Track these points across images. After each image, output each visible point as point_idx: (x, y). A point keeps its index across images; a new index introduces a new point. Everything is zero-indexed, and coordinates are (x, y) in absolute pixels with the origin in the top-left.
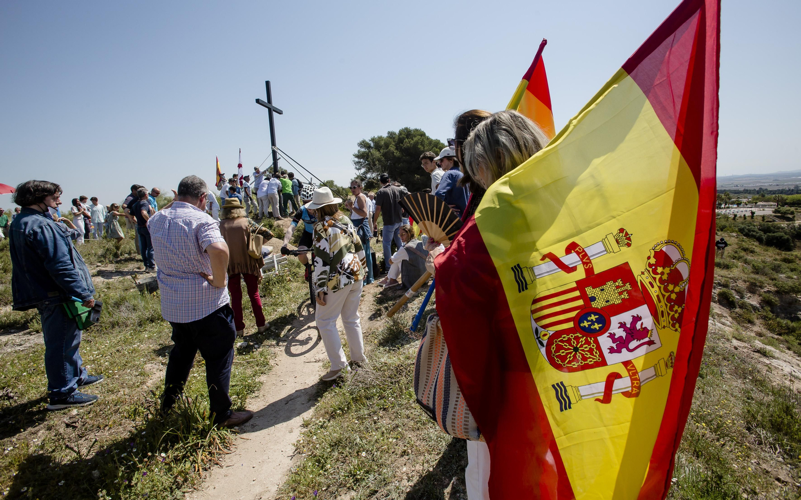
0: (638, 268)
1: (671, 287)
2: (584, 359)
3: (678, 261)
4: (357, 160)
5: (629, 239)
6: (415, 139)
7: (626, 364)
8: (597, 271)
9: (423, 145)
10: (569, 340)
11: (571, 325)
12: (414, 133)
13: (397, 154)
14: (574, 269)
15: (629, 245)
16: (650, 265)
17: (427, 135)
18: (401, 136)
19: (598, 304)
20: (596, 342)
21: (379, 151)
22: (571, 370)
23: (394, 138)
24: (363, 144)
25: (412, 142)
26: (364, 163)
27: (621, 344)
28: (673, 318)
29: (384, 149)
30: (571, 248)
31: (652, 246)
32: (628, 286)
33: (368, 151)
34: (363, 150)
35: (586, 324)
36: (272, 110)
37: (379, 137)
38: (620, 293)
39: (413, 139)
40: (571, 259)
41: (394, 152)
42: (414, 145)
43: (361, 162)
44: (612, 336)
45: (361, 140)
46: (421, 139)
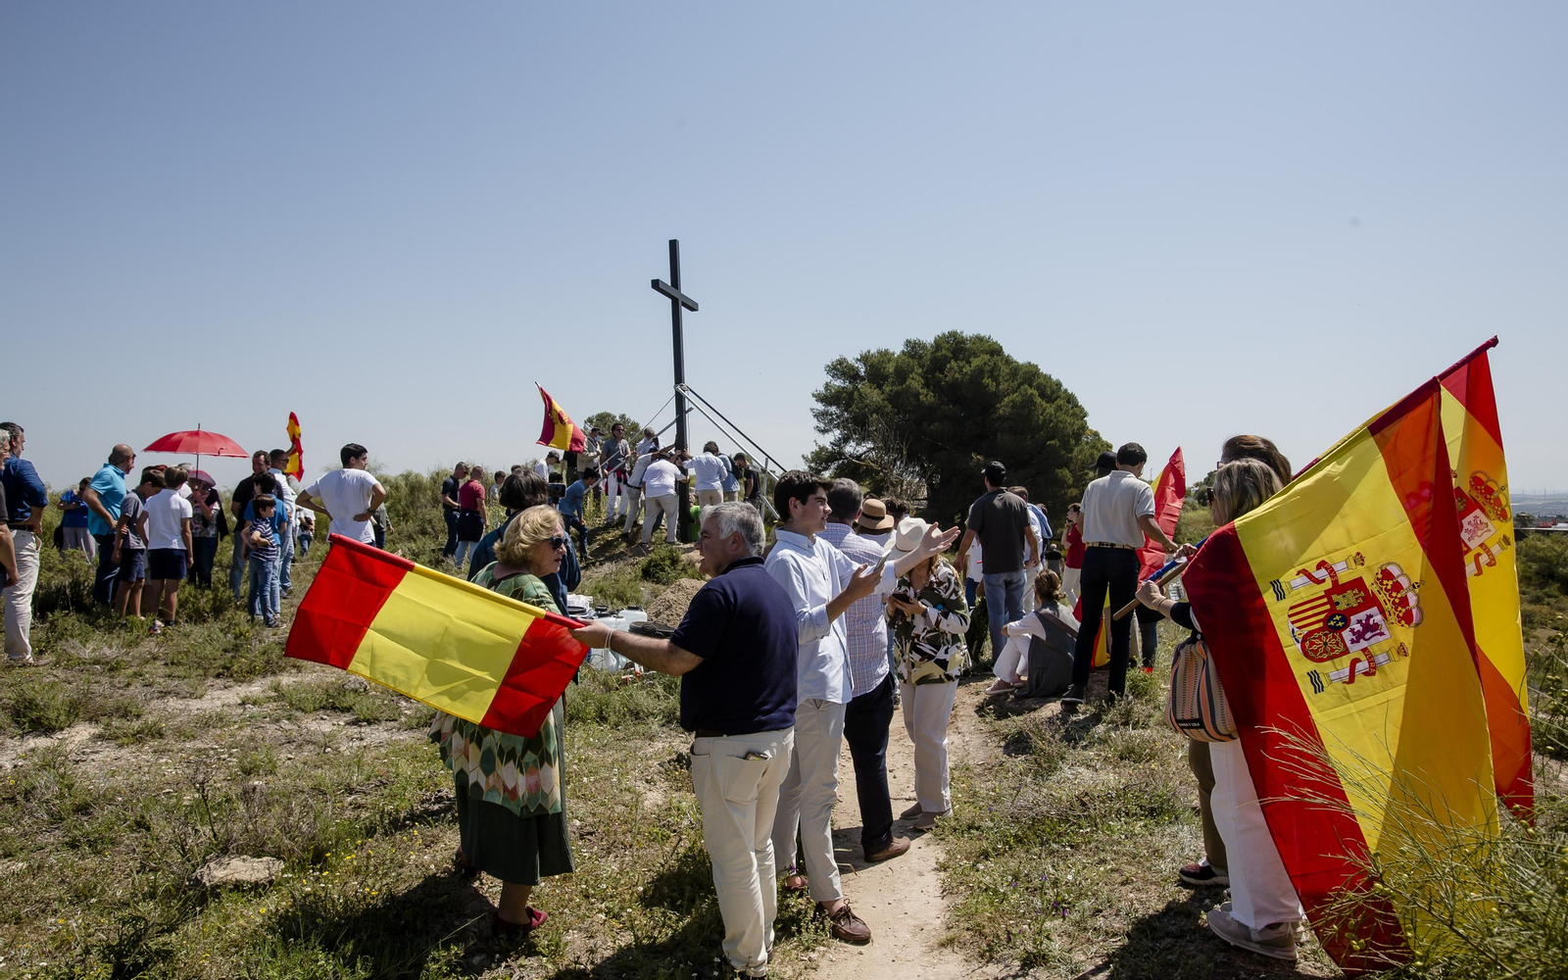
0: (1368, 581)
1: (1394, 594)
2: (1333, 650)
3: (1399, 576)
4: (820, 407)
5: (1363, 560)
6: (976, 362)
7: (1364, 650)
8: (1341, 581)
9: (995, 379)
10: (1320, 636)
11: (1321, 625)
12: (974, 347)
13: (928, 397)
14: (1324, 581)
15: (1363, 564)
16: (1378, 579)
17: (1006, 352)
18: (939, 354)
19: (1342, 607)
20: (1341, 636)
21: (880, 387)
22: (1322, 660)
23: (921, 357)
24: (840, 369)
25: (967, 369)
26: (838, 417)
27: (1359, 636)
28: (1398, 616)
29: (893, 384)
30: (1321, 565)
31: (1379, 566)
32: (1362, 594)
33: (850, 386)
34: (838, 383)
35: (1332, 623)
36: (680, 303)
37: (880, 353)
38: (1357, 599)
39: (969, 362)
40: (1322, 573)
41: (918, 394)
42: (971, 378)
43: (831, 415)
44: (1352, 630)
45: (836, 357)
46: (991, 363)
